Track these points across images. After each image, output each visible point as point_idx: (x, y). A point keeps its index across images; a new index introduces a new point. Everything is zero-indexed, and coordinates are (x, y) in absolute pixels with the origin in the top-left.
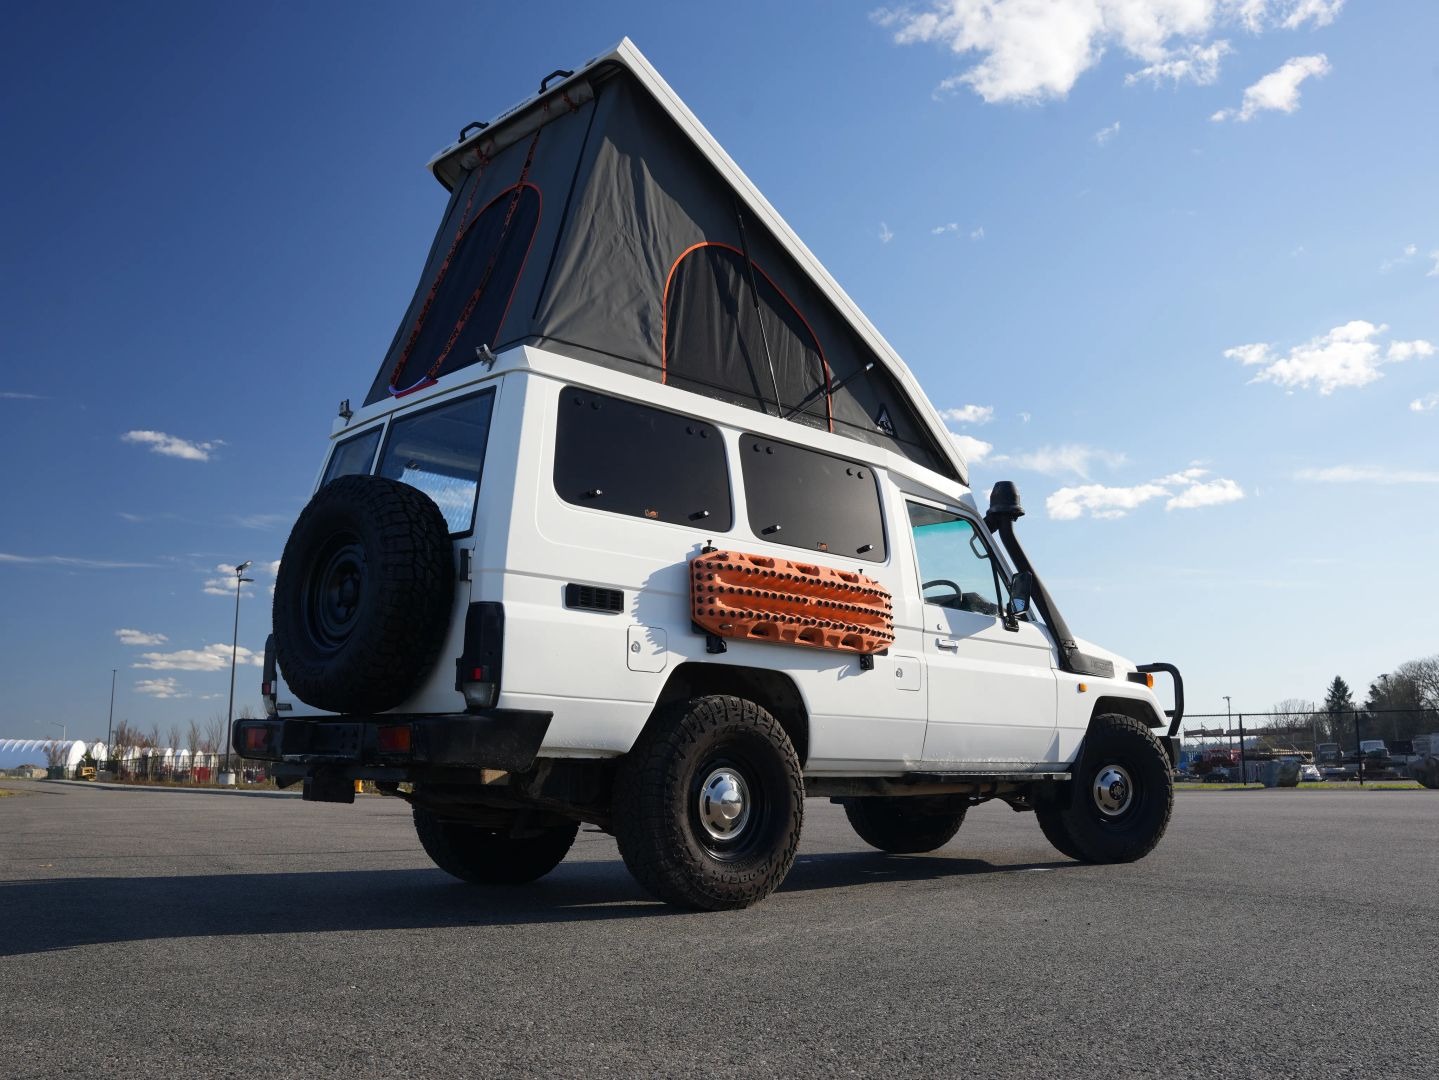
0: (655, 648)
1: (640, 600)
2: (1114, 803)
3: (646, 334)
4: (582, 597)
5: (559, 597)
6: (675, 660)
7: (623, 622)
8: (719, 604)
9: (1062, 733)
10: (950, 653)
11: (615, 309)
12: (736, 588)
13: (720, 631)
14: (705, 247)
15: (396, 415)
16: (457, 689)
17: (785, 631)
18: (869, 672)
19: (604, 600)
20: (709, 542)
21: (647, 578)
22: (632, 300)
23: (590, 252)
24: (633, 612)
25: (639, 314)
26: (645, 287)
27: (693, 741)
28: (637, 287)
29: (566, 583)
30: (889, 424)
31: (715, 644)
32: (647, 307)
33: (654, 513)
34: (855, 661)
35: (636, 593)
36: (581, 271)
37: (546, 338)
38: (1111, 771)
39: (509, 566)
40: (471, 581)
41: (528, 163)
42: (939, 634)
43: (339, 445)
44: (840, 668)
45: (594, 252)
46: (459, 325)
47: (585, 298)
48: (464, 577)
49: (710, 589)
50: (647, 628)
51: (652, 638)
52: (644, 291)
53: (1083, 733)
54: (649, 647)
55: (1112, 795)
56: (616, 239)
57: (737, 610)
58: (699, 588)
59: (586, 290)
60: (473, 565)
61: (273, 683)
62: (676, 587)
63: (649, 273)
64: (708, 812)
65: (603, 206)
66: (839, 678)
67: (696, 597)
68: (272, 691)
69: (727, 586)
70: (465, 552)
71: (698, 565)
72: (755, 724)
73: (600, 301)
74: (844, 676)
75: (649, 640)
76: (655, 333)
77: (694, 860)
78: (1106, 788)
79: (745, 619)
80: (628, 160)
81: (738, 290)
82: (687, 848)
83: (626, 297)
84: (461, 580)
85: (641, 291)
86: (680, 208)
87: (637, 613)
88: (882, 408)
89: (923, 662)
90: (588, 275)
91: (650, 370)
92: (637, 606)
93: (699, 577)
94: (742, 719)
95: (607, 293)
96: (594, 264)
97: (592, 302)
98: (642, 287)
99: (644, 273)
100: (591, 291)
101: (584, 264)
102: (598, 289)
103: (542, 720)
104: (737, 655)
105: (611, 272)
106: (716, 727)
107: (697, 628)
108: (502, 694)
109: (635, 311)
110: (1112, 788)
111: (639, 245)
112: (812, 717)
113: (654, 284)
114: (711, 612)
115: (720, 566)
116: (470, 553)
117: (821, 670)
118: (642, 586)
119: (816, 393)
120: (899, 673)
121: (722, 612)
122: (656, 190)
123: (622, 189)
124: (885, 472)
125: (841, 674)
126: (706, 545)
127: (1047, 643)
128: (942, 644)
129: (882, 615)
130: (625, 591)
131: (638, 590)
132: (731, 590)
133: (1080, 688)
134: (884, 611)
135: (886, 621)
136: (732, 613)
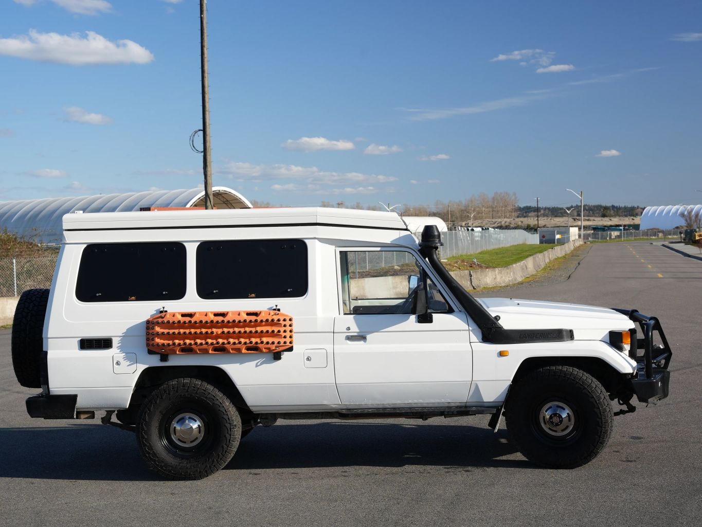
0: (128, 363)
1: (122, 341)
2: (557, 428)
4: (87, 344)
5: (75, 343)
6: (141, 368)
7: (114, 352)
8: (158, 340)
9: (482, 384)
12: (171, 331)
13: (162, 352)
19: (104, 343)
20: (165, 307)
21: (125, 331)
24: (117, 347)
29: (80, 339)
33: (133, 298)
34: (271, 356)
35: (119, 339)
39: (49, 336)
42: (349, 332)
44: (259, 360)
49: (153, 333)
50: (124, 354)
51: (127, 358)
53: (510, 383)
54: (124, 363)
55: (552, 422)
57: (166, 342)
58: (148, 334)
62: (143, 332)
64: (175, 434)
66: (257, 366)
69: (166, 331)
71: (148, 322)
72: (198, 393)
75: (124, 360)
78: (547, 417)
87: (122, 348)
89: (330, 351)
92: (120, 344)
93: (148, 328)
107: (150, 352)
108: (50, 389)
110: (551, 418)
112: (240, 387)
114: (153, 345)
115: (158, 322)
117: (241, 363)
118: (122, 335)
120: (309, 359)
124: (316, 240)
125: (259, 364)
126: (162, 310)
127: (465, 327)
128: (350, 338)
129: (279, 331)
130: (113, 338)
131: (120, 337)
132: (163, 333)
133: (501, 354)
134: (282, 329)
135: (284, 334)
136: (163, 344)
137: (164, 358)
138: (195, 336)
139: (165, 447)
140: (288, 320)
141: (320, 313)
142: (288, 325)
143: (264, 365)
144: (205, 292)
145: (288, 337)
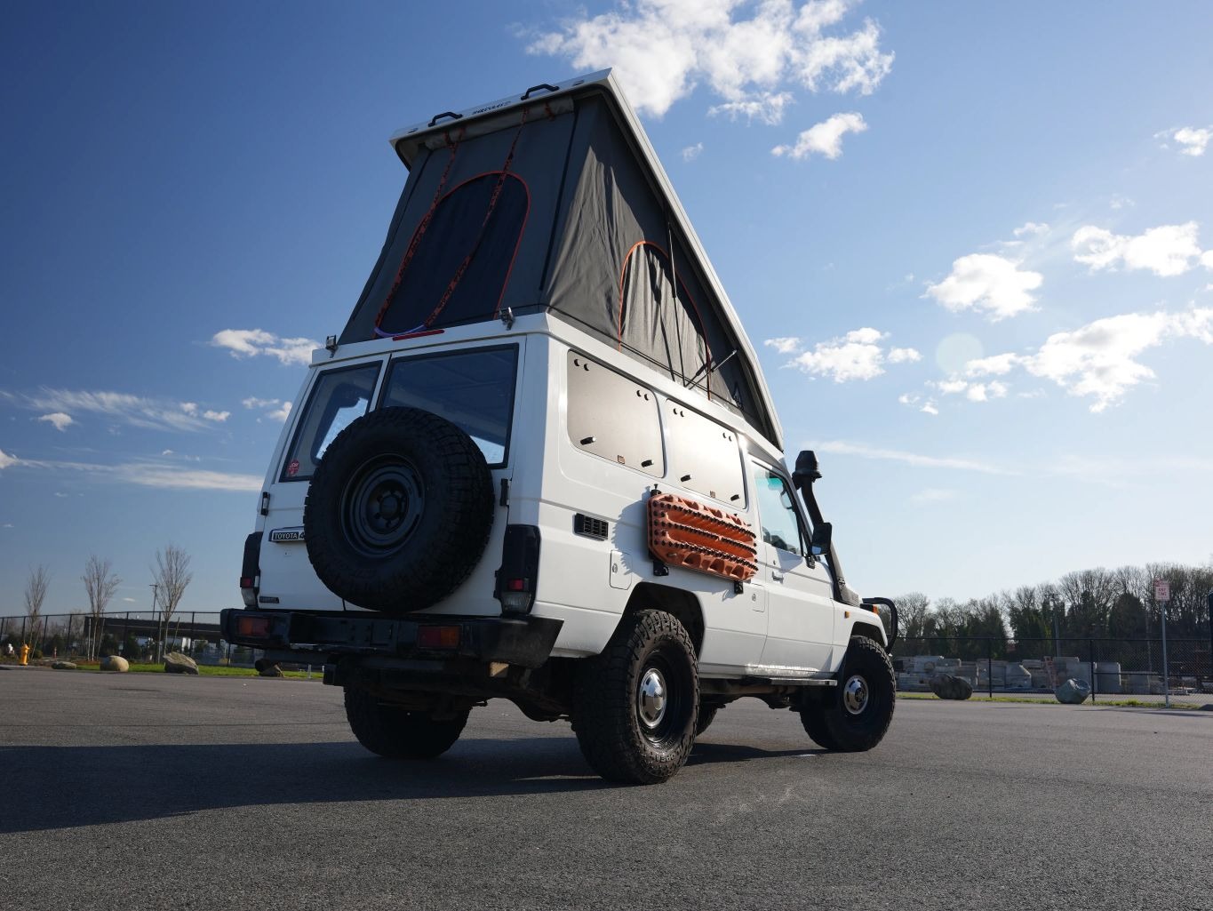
0: (625, 569)
1: (617, 530)
2: (857, 704)
3: (610, 312)
4: (583, 525)
5: (570, 523)
6: (636, 579)
7: (606, 548)
8: (668, 537)
9: (835, 648)
10: (779, 583)
11: (592, 288)
12: (681, 525)
13: (665, 557)
14: (644, 244)
15: (395, 355)
16: (495, 596)
17: (705, 561)
18: (739, 596)
19: (601, 529)
20: (656, 485)
21: (621, 513)
22: (602, 283)
23: (579, 239)
24: (613, 539)
25: (606, 294)
26: (611, 273)
27: (643, 646)
28: (606, 272)
29: (575, 513)
30: (739, 399)
31: (660, 570)
32: (611, 289)
35: (615, 524)
36: (573, 254)
37: (552, 308)
38: (856, 680)
39: (544, 496)
40: (508, 506)
41: (511, 156)
42: (773, 567)
43: (322, 374)
44: (724, 592)
45: (581, 239)
46: (453, 285)
47: (575, 278)
48: (504, 502)
49: (663, 524)
50: (621, 553)
51: (625, 561)
53: (845, 650)
54: (622, 569)
55: (857, 699)
56: (594, 231)
57: (675, 541)
58: (656, 523)
59: (576, 269)
60: (512, 493)
61: (257, 578)
62: (636, 521)
64: (644, 703)
65: (587, 202)
66: (723, 600)
67: (654, 530)
68: (256, 585)
69: (676, 523)
70: (504, 482)
71: (655, 504)
72: (677, 634)
73: (584, 281)
75: (623, 563)
77: (641, 743)
78: (853, 693)
79: (684, 550)
83: (599, 280)
84: (501, 505)
85: (608, 276)
86: (631, 212)
87: (616, 541)
88: (736, 385)
89: (766, 589)
90: (577, 258)
91: (612, 341)
92: (615, 534)
93: (656, 514)
94: (670, 630)
95: (588, 274)
96: (581, 249)
97: (579, 280)
98: (608, 272)
99: (609, 260)
100: (579, 272)
101: (575, 248)
102: (583, 271)
104: (674, 580)
105: (591, 258)
106: (656, 636)
108: (537, 604)
109: (604, 291)
110: (857, 693)
111: (607, 238)
112: (707, 630)
113: (614, 271)
114: (663, 543)
115: (669, 506)
116: (509, 482)
117: (714, 592)
118: (618, 519)
120: (754, 598)
121: (670, 544)
123: (599, 190)
125: (724, 597)
126: (654, 488)
127: (828, 578)
128: (774, 576)
130: (608, 522)
131: (616, 521)
133: (846, 615)
136: (676, 544)
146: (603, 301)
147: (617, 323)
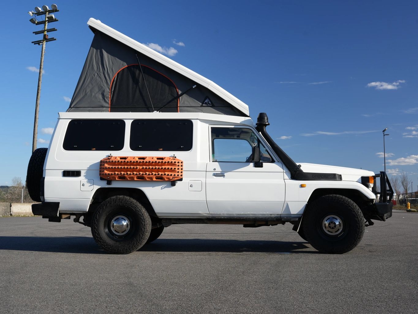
0: (90, 185)
2: (332, 230)
3: (104, 99)
4: (67, 174)
5: (61, 174)
6: (96, 187)
7: (82, 179)
8: (106, 172)
9: (289, 202)
10: (222, 178)
11: (93, 94)
12: (114, 167)
13: (109, 179)
14: (127, 67)
17: (129, 177)
19: (77, 174)
21: (89, 167)
22: (99, 91)
24: (83, 176)
25: (102, 94)
26: (104, 85)
28: (101, 86)
29: (63, 170)
30: (210, 103)
33: (94, 149)
34: (170, 183)
35: (85, 171)
36: (83, 87)
38: (331, 217)
42: (215, 171)
44: (163, 186)
45: (87, 81)
47: (84, 94)
49: (103, 168)
50: (87, 180)
52: (103, 87)
53: (306, 203)
54: (87, 185)
55: (330, 227)
56: (94, 75)
57: (110, 173)
58: (101, 168)
63: (105, 81)
64: (113, 227)
65: (90, 67)
67: (100, 170)
69: (111, 167)
71: (101, 162)
73: (89, 94)
74: (163, 189)
75: (87, 183)
76: (107, 98)
77: (103, 240)
78: (327, 224)
80: (99, 51)
81: (139, 77)
82: (100, 237)
83: (97, 90)
85: (102, 87)
86: (116, 58)
87: (86, 177)
89: (204, 182)
90: (85, 87)
92: (85, 174)
93: (101, 165)
95: (91, 91)
96: (87, 84)
97: (86, 94)
98: (102, 86)
99: (103, 81)
100: (86, 91)
101: (84, 85)
102: (88, 91)
103: (57, 204)
105: (92, 84)
107: (102, 179)
108: (45, 199)
109: (100, 93)
110: (329, 224)
111: (102, 74)
112: (151, 201)
113: (107, 84)
114: (103, 174)
115: (107, 161)
118: (87, 169)
119: (173, 100)
120: (191, 186)
122: (108, 57)
123: (97, 60)
124: (198, 120)
125: (163, 188)
126: (110, 155)
127: (282, 170)
128: (216, 175)
129: (175, 169)
130: (81, 171)
131: (86, 170)
132: (109, 168)
133: (302, 186)
134: (177, 168)
135: (177, 171)
136: (109, 174)
137: (109, 183)
138: (127, 170)
139: (107, 234)
140: (180, 162)
141: (199, 160)
142: (180, 165)
143: (166, 189)
144: (134, 147)
145: (180, 172)
146: (101, 97)
147: (107, 101)
